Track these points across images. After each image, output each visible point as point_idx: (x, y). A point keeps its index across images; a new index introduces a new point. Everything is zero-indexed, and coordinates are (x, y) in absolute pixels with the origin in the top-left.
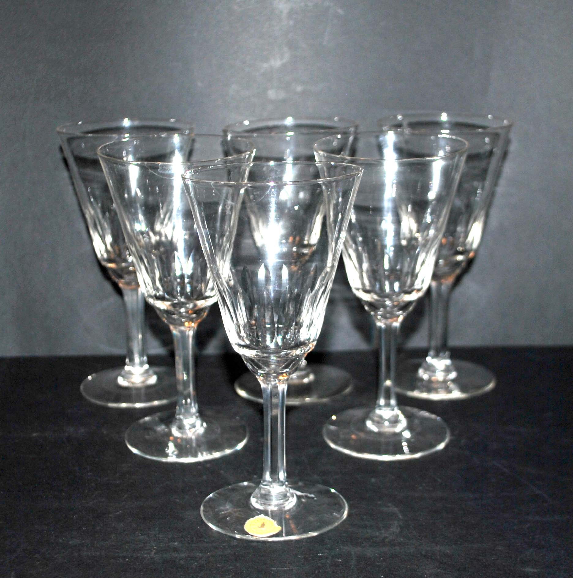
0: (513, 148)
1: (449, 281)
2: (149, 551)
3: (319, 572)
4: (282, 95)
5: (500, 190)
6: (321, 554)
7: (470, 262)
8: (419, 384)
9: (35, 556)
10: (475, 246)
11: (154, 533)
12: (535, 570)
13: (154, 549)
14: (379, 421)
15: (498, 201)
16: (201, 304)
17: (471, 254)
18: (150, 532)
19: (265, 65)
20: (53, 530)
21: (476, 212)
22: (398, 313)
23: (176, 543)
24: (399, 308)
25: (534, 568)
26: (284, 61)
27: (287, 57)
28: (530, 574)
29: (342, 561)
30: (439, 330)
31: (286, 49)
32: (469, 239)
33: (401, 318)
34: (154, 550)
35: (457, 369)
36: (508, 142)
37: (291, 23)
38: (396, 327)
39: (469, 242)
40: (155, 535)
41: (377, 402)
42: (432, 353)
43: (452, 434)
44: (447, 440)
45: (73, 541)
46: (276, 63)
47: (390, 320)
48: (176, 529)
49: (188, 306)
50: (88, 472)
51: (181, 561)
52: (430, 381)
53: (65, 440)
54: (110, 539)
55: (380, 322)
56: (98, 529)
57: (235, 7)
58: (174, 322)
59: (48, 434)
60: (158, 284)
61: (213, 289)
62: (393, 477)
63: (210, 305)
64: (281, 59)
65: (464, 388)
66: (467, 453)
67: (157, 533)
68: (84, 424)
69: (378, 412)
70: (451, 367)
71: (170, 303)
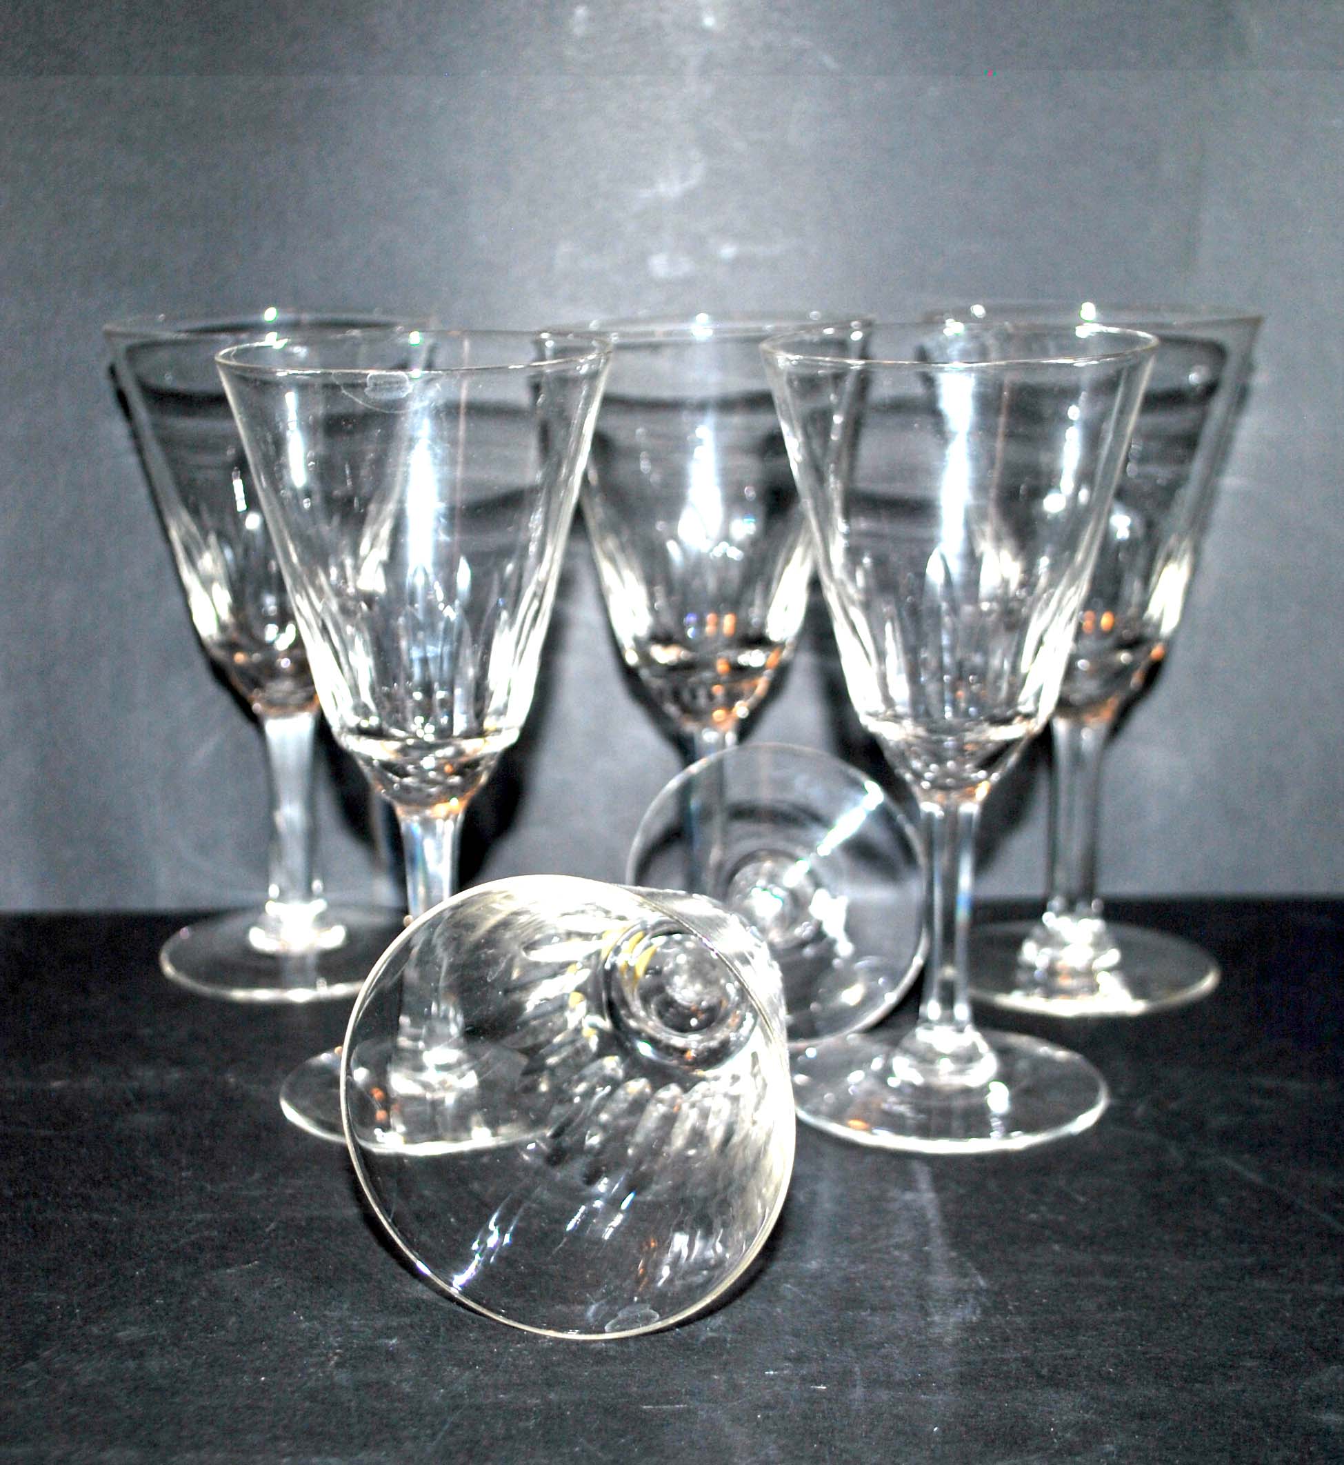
0: (1260, 380)
2: (323, 1359)
3: (766, 1417)
4: (685, 266)
5: (1230, 481)
6: (772, 1373)
7: (1154, 672)
8: (1022, 977)
9: (25, 1366)
10: (1167, 629)
11: (336, 1314)
13: (336, 1354)
14: (926, 1058)
15: (1222, 511)
17: (1157, 651)
18: (329, 1314)
19: (645, 194)
20: (79, 1305)
23: (394, 1341)
24: (979, 761)
26: (692, 183)
27: (697, 173)
28: (1333, 1427)
29: (828, 1388)
30: (1073, 849)
31: (695, 153)
32: (1153, 611)
33: (982, 792)
34: (336, 1358)
35: (1121, 945)
36: (1248, 367)
37: (708, 89)
38: (970, 817)
40: (340, 1321)
41: (922, 1009)
42: (1057, 903)
43: (1113, 1093)
44: (1103, 1107)
45: (128, 1332)
46: (670, 188)
47: (954, 795)
48: (395, 1307)
49: (440, 753)
50: (181, 1169)
51: (404, 1385)
52: (1052, 972)
53: (131, 1097)
54: (223, 1327)
55: (930, 799)
56: (194, 1302)
57: (570, 52)
58: (406, 795)
59: (89, 1083)
60: (366, 698)
61: (501, 712)
62: (962, 1191)
63: (496, 753)
64: (684, 177)
65: (1138, 988)
66: (1151, 1137)
67: (347, 1313)
68: (179, 1062)
69: (922, 1035)
70: (1105, 938)
71: (397, 745)
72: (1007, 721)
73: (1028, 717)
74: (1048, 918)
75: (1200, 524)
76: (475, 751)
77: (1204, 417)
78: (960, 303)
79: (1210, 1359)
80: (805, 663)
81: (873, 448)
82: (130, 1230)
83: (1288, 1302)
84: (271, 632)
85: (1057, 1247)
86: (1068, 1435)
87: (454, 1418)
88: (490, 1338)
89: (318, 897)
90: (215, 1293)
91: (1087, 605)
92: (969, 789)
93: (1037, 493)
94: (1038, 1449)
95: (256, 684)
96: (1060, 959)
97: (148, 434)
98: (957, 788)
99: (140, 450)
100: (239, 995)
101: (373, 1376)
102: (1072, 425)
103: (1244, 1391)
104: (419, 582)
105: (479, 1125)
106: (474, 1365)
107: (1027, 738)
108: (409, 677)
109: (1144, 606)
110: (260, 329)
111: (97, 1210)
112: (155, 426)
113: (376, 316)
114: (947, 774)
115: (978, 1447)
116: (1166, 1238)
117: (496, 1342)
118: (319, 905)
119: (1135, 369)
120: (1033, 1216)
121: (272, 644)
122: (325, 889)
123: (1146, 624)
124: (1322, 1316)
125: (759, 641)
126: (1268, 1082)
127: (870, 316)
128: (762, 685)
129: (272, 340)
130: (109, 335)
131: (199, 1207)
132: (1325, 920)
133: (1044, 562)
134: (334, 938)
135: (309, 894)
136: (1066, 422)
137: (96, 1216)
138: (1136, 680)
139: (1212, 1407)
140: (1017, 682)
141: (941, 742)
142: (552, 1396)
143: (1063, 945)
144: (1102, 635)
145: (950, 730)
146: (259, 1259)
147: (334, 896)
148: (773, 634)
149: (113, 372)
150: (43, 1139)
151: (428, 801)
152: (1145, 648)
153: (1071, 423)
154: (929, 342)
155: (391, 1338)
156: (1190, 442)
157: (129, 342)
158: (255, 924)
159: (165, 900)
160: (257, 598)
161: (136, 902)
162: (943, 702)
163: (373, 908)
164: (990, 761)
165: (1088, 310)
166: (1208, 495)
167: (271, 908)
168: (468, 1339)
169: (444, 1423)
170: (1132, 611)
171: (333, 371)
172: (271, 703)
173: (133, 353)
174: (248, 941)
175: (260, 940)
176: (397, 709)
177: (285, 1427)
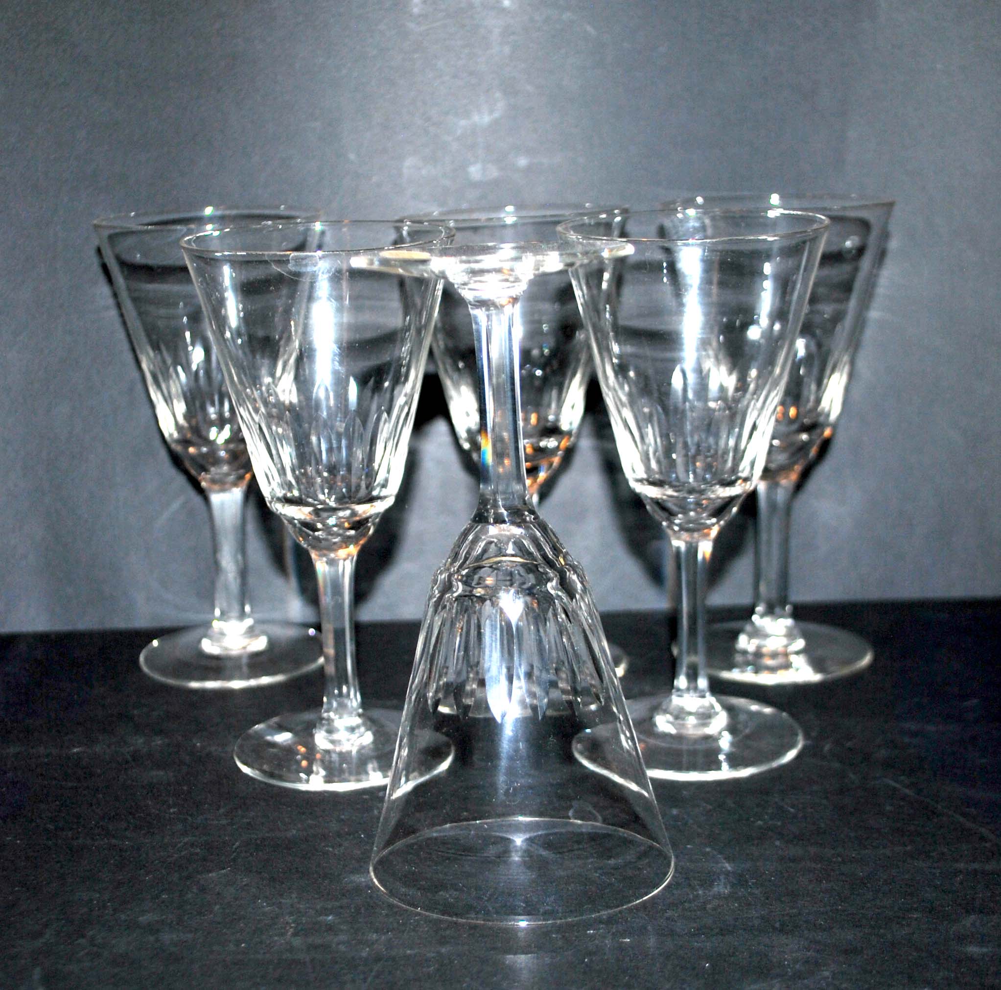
0: (893, 244)
1: (788, 481)
2: (283, 931)
3: (591, 961)
4: (494, 172)
5: (874, 314)
6: (592, 931)
7: (825, 446)
8: (739, 658)
9: (77, 942)
10: (833, 417)
11: (288, 901)
12: (985, 950)
13: (292, 927)
14: (680, 715)
15: (869, 333)
16: (364, 510)
17: (827, 432)
18: (283, 901)
19: (463, 123)
20: (109, 900)
21: (836, 354)
22: (708, 522)
23: (330, 918)
24: (711, 511)
25: (982, 946)
26: (496, 115)
27: (501, 106)
28: (976, 955)
29: (631, 940)
30: (771, 570)
31: (498, 95)
32: (825, 404)
33: (714, 532)
34: (291, 930)
35: (805, 635)
36: (885, 235)
37: (507, 50)
39: (823, 409)
40: (291, 905)
41: (676, 682)
43: (807, 736)
44: (800, 746)
45: (145, 917)
46: (483, 119)
47: (696, 535)
48: (328, 894)
49: (341, 514)
50: (169, 807)
51: (340, 946)
52: (758, 654)
53: (129, 758)
54: (211, 912)
55: (679, 538)
56: (190, 896)
57: (411, 25)
58: (317, 544)
59: (98, 749)
60: (290, 477)
61: (384, 486)
62: (709, 807)
63: (379, 513)
64: (491, 112)
65: (817, 664)
66: (836, 765)
67: (296, 900)
68: (161, 732)
69: (676, 701)
70: (795, 632)
71: (311, 509)
72: (731, 483)
73: (746, 480)
74: (755, 618)
75: (854, 344)
76: (364, 512)
77: (856, 270)
78: (687, 195)
79: (890, 913)
80: (586, 445)
81: (631, 296)
82: (138, 849)
83: (938, 875)
84: (214, 431)
85: (778, 843)
86: (797, 966)
87: (377, 967)
88: (396, 913)
89: (249, 616)
90: (203, 890)
91: (783, 403)
92: (706, 531)
93: (745, 326)
94: (778, 976)
95: (204, 469)
96: (764, 646)
97: (124, 295)
98: (698, 530)
99: (119, 306)
100: (195, 685)
101: (319, 941)
102: (767, 279)
103: (914, 933)
104: (322, 395)
105: (374, 770)
106: (388, 932)
107: (744, 495)
108: (318, 461)
109: (818, 401)
110: (201, 221)
111: (114, 837)
112: (129, 289)
113: (282, 209)
114: (690, 521)
115: (737, 975)
116: (852, 834)
117: (401, 915)
118: (249, 622)
119: (814, 240)
120: (760, 822)
121: (215, 441)
122: (252, 611)
123: (819, 415)
124: (961, 883)
125: (553, 430)
126: (913, 726)
127: (627, 206)
128: (556, 460)
129: (210, 230)
130: (96, 227)
131: (185, 833)
132: (944, 616)
133: (753, 373)
134: (260, 644)
135: (242, 615)
136: (763, 277)
137: (114, 841)
138: (813, 452)
139: (893, 944)
140: (739, 455)
141: (685, 498)
142: (443, 950)
143: (766, 636)
144: (791, 421)
145: (691, 491)
146: (230, 866)
147: (258, 616)
148: (564, 426)
149: (99, 251)
150: (72, 788)
151: (333, 547)
152: (818, 431)
153: (766, 277)
154: (667, 223)
155: (327, 915)
156: (847, 287)
157: (112, 232)
158: (205, 636)
159: (141, 621)
160: (203, 408)
161: (119, 623)
162: (687, 471)
163: (288, 623)
164: (719, 511)
165: (775, 199)
166: (860, 323)
167: (216, 625)
168: (381, 914)
169: (371, 971)
170: (811, 404)
171: (266, 253)
172: (213, 481)
173: (112, 238)
174: (201, 647)
175: (208, 647)
176: (311, 483)
177: (262, 977)
